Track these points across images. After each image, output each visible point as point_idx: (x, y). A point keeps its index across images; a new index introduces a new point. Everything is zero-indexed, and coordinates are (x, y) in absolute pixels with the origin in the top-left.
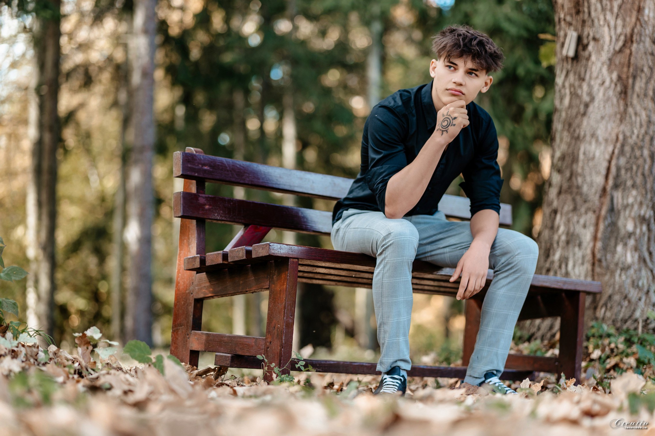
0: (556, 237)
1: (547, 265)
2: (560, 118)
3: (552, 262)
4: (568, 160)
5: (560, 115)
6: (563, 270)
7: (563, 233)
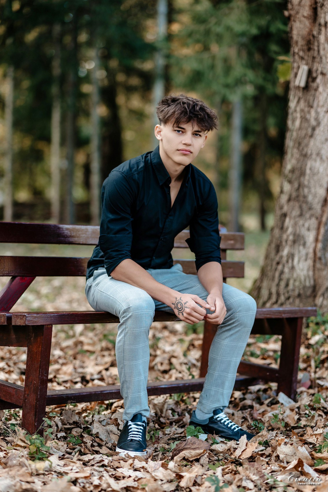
0: (285, 237)
1: (277, 259)
2: (291, 137)
3: (281, 257)
4: (297, 173)
5: (292, 135)
6: (290, 264)
7: (291, 233)
